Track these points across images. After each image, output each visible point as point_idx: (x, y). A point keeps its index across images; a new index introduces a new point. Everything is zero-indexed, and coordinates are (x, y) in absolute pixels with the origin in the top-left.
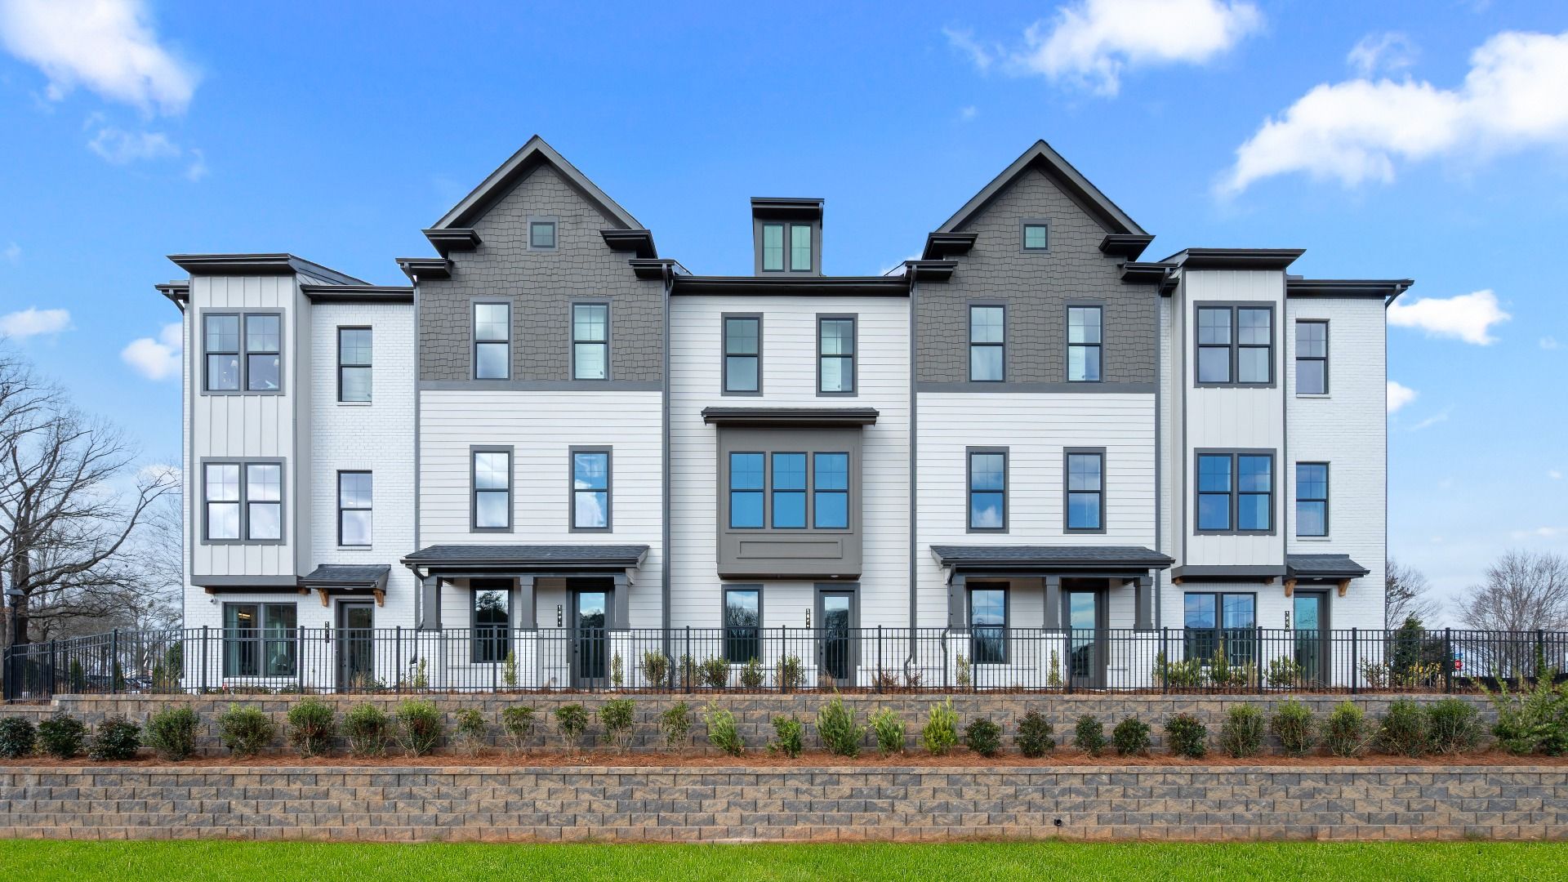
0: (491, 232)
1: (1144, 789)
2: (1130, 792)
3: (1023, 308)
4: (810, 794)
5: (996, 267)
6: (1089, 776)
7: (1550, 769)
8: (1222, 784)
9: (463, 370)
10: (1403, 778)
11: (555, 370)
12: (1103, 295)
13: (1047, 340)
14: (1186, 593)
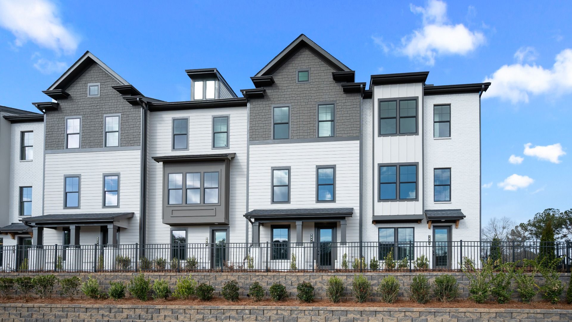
0: (74, 90)
1: (266, 317)
2: (259, 318)
3: (298, 107)
4: (109, 317)
5: (285, 90)
6: (239, 311)
7: (486, 310)
8: (307, 315)
9: (62, 145)
10: (403, 314)
11: (98, 143)
12: (335, 99)
13: (309, 120)
14: (379, 228)
